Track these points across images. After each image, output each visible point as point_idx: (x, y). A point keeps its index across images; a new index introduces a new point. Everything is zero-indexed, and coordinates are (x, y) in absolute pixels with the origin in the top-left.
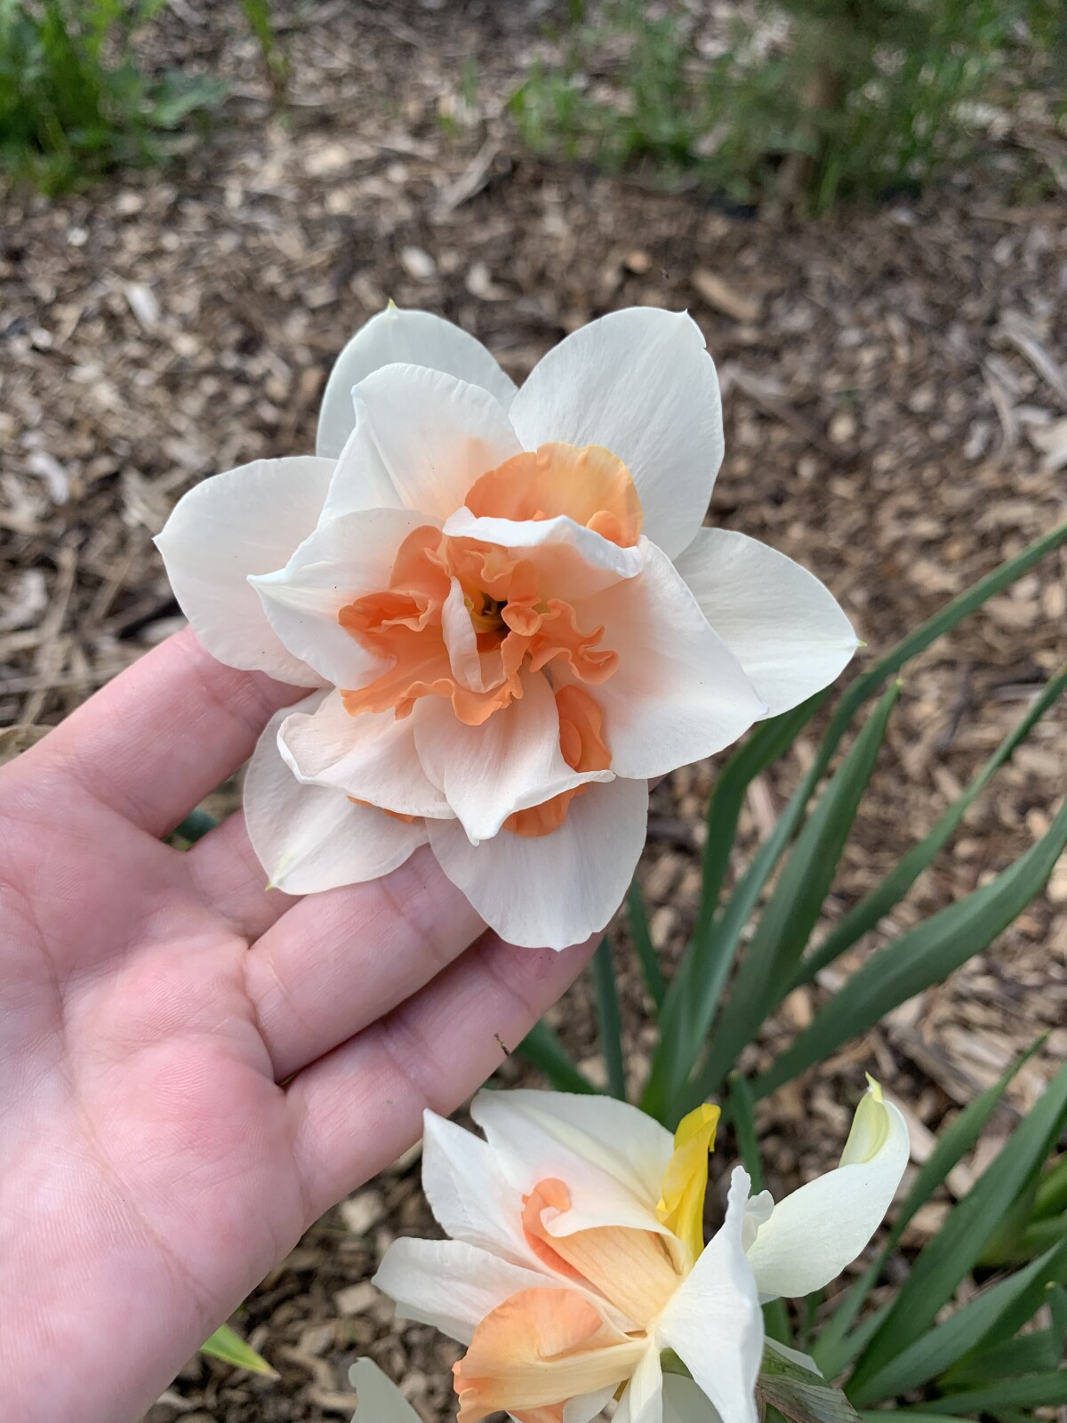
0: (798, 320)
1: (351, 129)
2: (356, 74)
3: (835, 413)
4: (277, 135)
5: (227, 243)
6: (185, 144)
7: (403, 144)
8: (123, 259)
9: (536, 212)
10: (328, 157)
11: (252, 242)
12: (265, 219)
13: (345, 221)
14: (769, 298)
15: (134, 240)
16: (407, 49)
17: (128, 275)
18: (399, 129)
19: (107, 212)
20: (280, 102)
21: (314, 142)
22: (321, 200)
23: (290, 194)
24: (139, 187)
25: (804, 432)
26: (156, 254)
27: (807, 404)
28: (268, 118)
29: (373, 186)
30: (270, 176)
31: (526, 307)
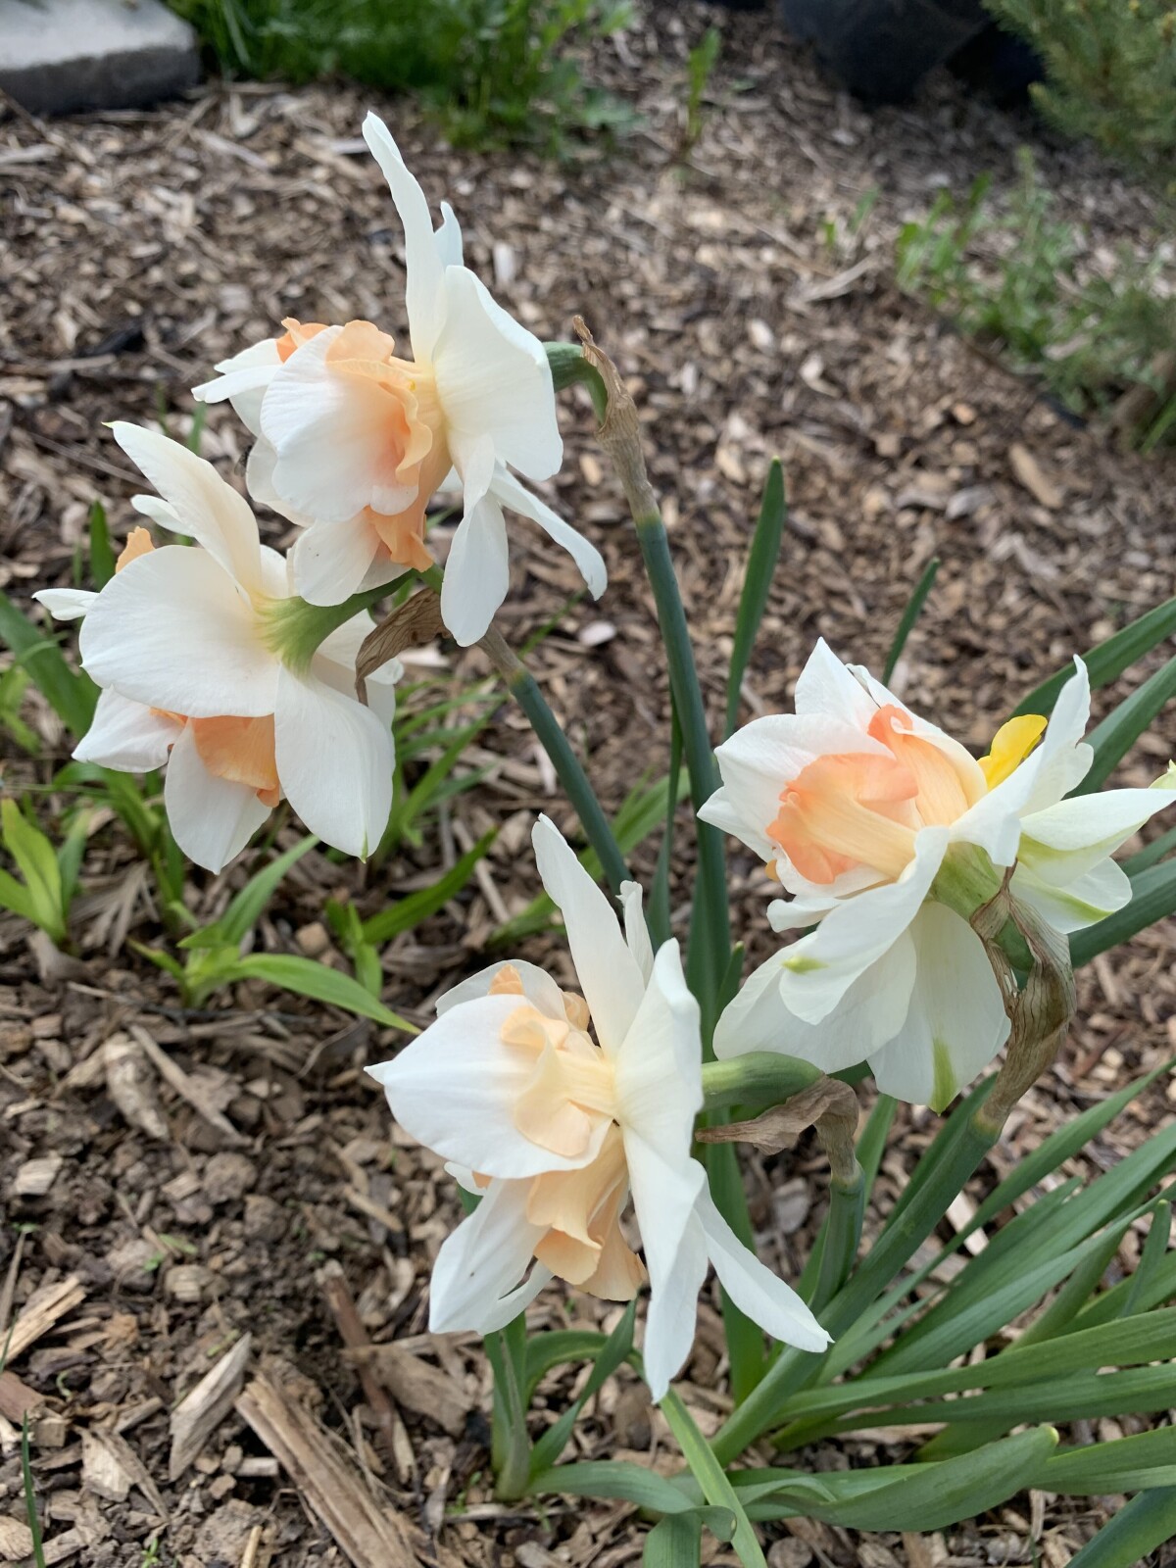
0: (1094, 525)
1: (735, 205)
2: (757, 165)
3: (1101, 617)
4: (669, 181)
5: (596, 246)
6: (587, 154)
7: (782, 237)
8: (499, 221)
9: (885, 337)
10: (709, 218)
11: (620, 255)
12: (635, 240)
13: (708, 274)
14: (1073, 495)
15: (513, 210)
16: (809, 164)
17: (500, 235)
18: (780, 221)
19: (500, 176)
20: (679, 157)
21: (702, 202)
22: (694, 249)
23: (666, 230)
24: (535, 170)
25: (1066, 619)
26: (532, 228)
27: (1078, 596)
28: (665, 166)
29: (743, 256)
30: (652, 211)
31: (846, 411)
